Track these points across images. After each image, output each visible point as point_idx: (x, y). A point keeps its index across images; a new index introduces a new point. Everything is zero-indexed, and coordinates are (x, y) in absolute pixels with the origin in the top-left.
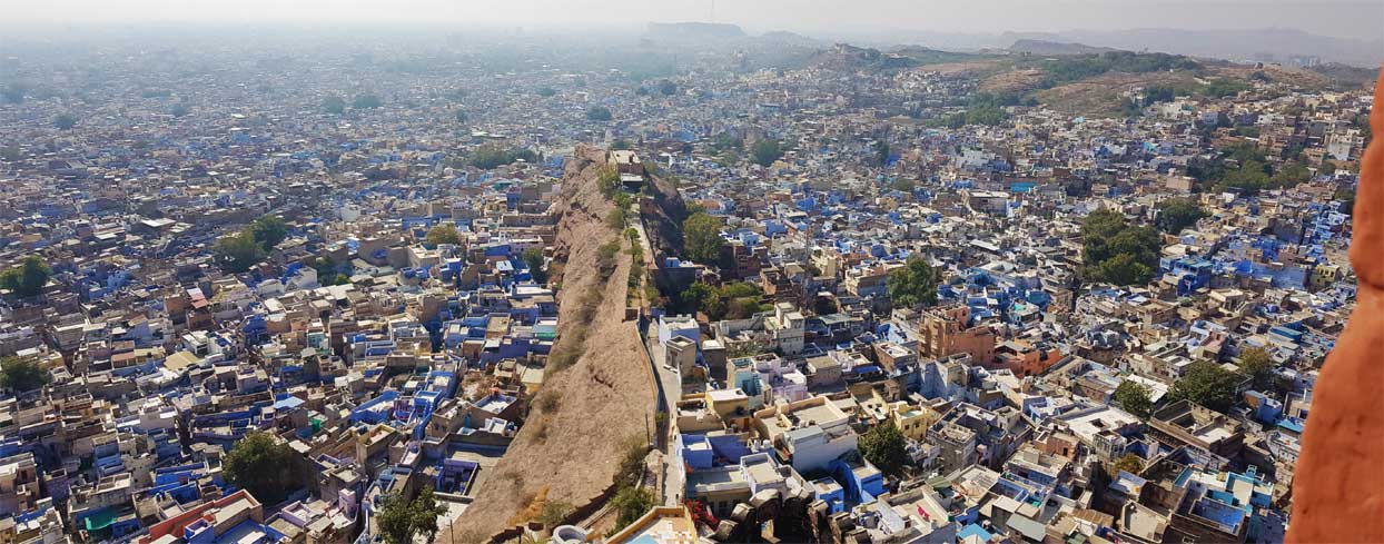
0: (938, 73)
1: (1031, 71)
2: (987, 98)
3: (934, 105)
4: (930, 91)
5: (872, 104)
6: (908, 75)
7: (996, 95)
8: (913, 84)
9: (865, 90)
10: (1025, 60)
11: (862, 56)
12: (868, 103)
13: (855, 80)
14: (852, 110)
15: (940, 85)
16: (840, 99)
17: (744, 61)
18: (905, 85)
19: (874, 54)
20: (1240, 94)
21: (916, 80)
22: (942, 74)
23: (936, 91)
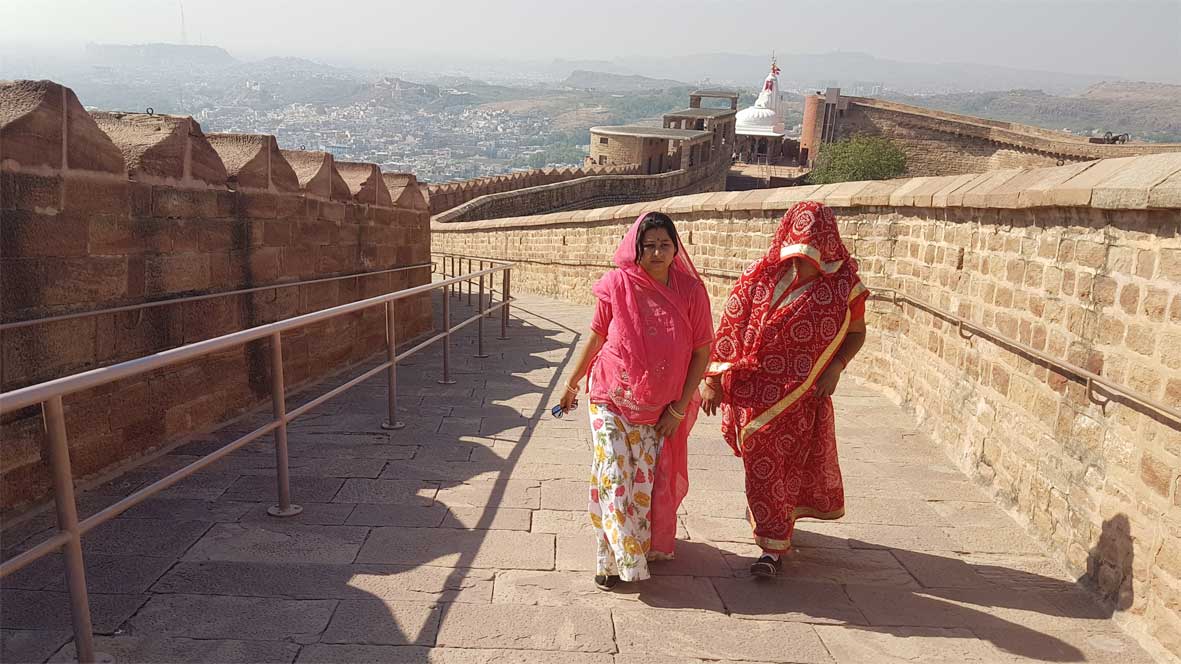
0: (506, 112)
1: (599, 109)
2: (562, 137)
3: (508, 145)
4: (501, 130)
5: (445, 145)
6: (476, 113)
7: (569, 135)
8: (482, 124)
9: (434, 129)
10: (591, 97)
11: (421, 92)
12: (442, 144)
13: (418, 119)
14: (426, 151)
15: (511, 124)
16: (410, 139)
17: (264, 94)
18: (474, 124)
19: (433, 90)
20: (795, 128)
21: (485, 119)
22: (511, 112)
23: (508, 130)
